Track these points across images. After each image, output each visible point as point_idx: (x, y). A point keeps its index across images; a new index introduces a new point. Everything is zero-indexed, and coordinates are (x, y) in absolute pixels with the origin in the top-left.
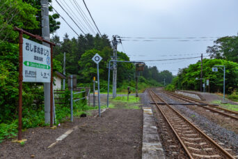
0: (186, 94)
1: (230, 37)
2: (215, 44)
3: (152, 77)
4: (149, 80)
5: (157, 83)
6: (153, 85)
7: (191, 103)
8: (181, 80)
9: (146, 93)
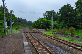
0: (35, 30)
1: (50, 11)
2: (46, 13)
3: (24, 23)
4: (23, 24)
5: (26, 26)
6: (25, 26)
7: (35, 32)
8: (34, 25)
9: (22, 30)
